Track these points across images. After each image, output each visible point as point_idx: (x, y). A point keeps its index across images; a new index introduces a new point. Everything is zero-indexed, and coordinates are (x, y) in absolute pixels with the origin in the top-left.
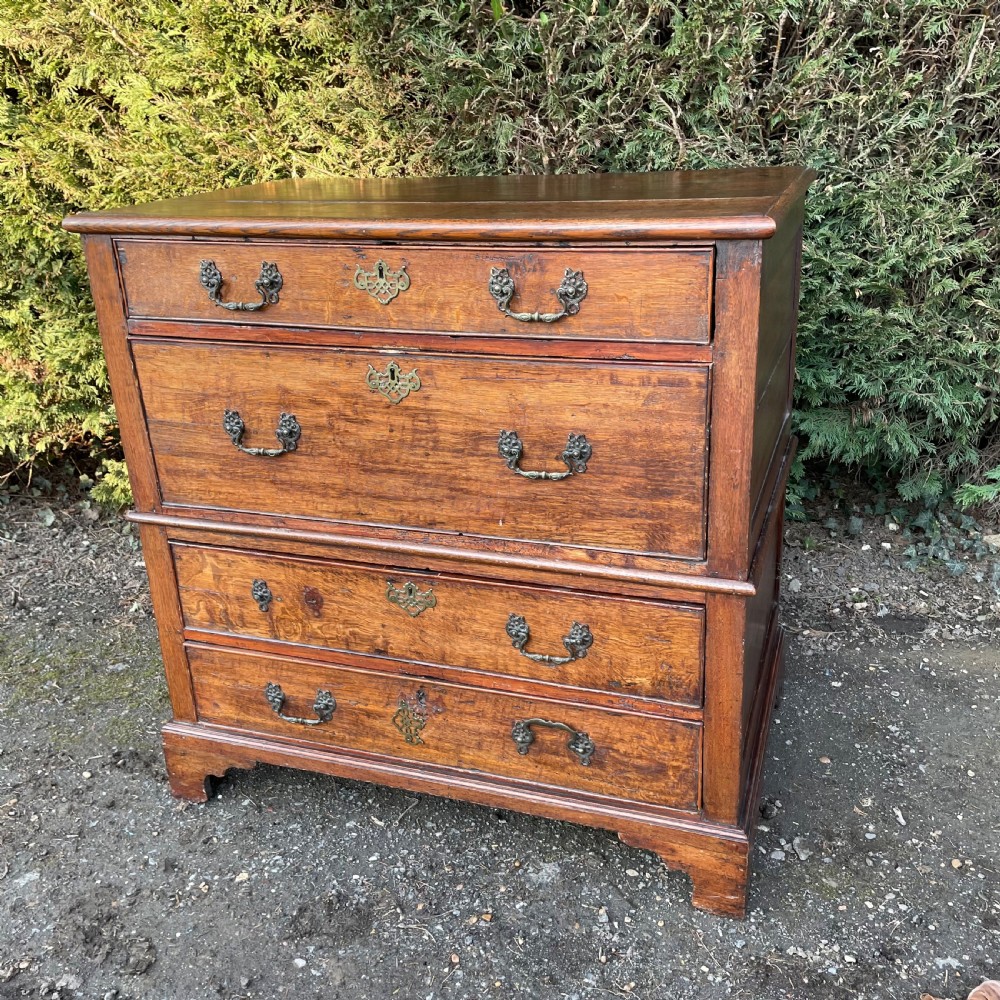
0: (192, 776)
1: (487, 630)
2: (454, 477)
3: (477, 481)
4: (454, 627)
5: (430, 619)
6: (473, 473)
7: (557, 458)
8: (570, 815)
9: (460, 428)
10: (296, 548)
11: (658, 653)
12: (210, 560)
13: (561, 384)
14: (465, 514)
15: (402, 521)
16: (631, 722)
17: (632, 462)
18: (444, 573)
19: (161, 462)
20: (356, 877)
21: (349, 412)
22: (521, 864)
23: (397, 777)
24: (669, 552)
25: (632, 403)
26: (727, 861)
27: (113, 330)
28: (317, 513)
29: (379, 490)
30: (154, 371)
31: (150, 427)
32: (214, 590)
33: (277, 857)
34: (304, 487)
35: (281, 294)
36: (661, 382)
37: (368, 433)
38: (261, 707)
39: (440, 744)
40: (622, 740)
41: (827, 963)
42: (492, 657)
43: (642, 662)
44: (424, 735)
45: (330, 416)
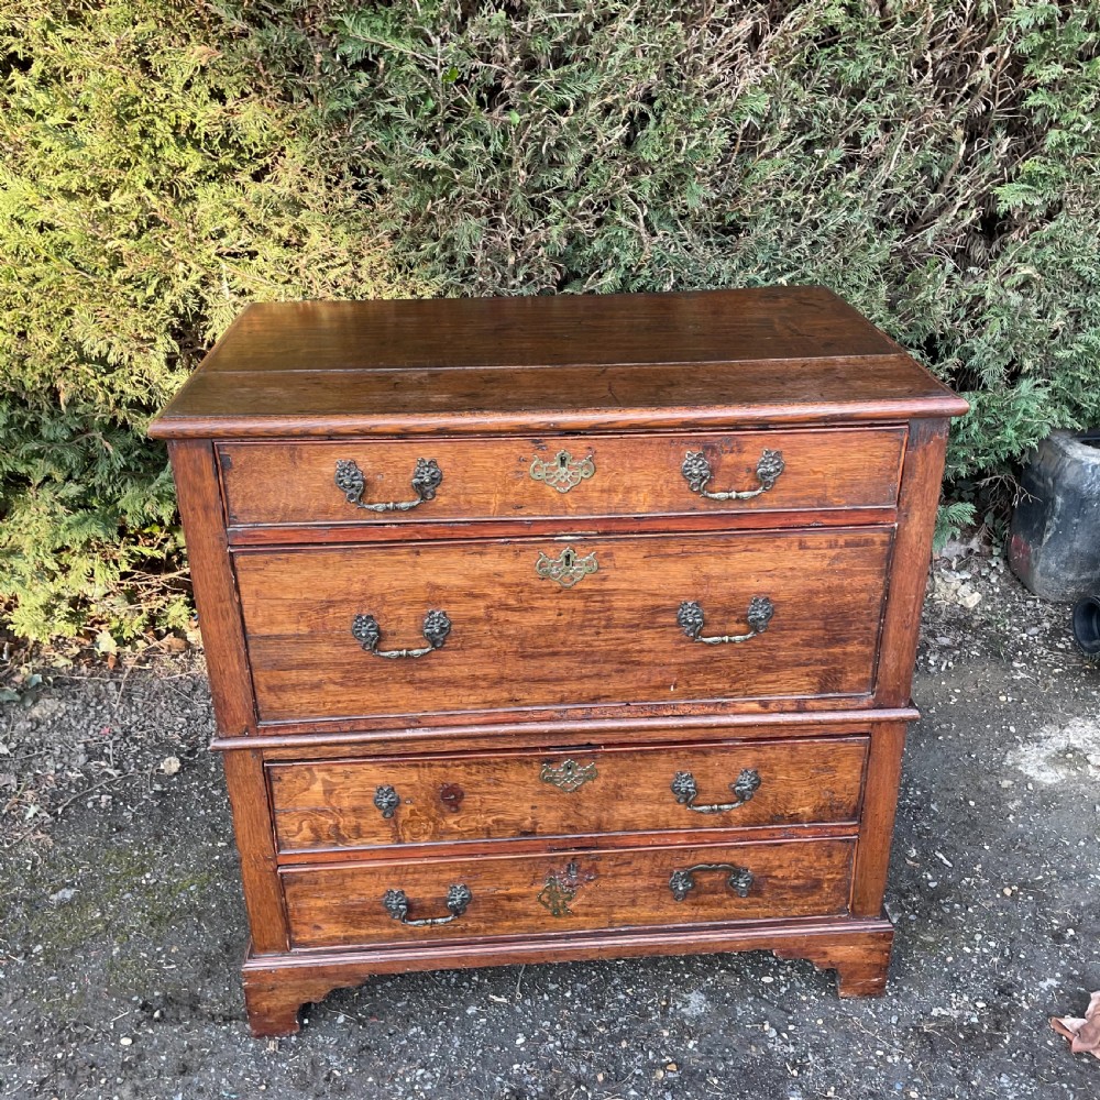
0: (282, 1009)
1: (649, 792)
2: (627, 651)
3: (650, 651)
4: (616, 794)
5: (588, 792)
6: (648, 644)
7: (738, 622)
8: (727, 946)
9: (638, 603)
10: (433, 746)
11: (822, 782)
12: (320, 775)
13: (748, 554)
14: (634, 685)
15: (562, 701)
16: (791, 848)
17: (814, 617)
18: (607, 745)
19: (261, 679)
20: (516, 1066)
21: (512, 602)
22: (667, 1001)
23: (541, 953)
24: (839, 691)
25: (818, 564)
26: (873, 950)
27: (206, 543)
28: (461, 706)
29: (539, 673)
30: (263, 582)
31: (251, 643)
32: (322, 805)
33: (421, 1071)
34: (448, 682)
35: (439, 490)
36: (847, 544)
37: (530, 621)
38: (376, 917)
39: (591, 910)
40: (781, 866)
41: (967, 1014)
42: (651, 816)
43: (807, 794)
44: (572, 905)
45: (488, 607)
